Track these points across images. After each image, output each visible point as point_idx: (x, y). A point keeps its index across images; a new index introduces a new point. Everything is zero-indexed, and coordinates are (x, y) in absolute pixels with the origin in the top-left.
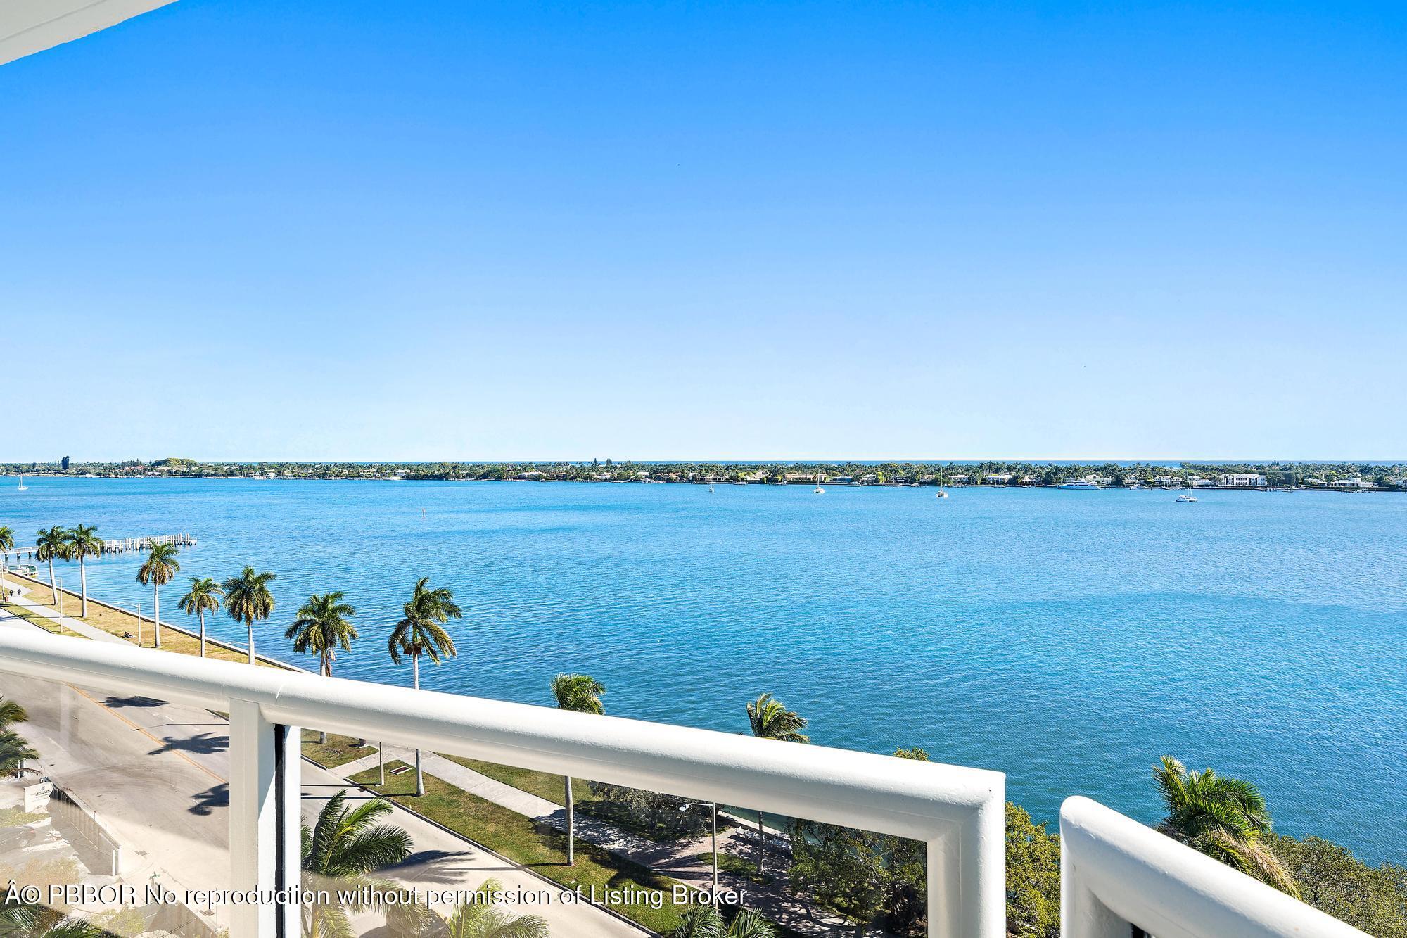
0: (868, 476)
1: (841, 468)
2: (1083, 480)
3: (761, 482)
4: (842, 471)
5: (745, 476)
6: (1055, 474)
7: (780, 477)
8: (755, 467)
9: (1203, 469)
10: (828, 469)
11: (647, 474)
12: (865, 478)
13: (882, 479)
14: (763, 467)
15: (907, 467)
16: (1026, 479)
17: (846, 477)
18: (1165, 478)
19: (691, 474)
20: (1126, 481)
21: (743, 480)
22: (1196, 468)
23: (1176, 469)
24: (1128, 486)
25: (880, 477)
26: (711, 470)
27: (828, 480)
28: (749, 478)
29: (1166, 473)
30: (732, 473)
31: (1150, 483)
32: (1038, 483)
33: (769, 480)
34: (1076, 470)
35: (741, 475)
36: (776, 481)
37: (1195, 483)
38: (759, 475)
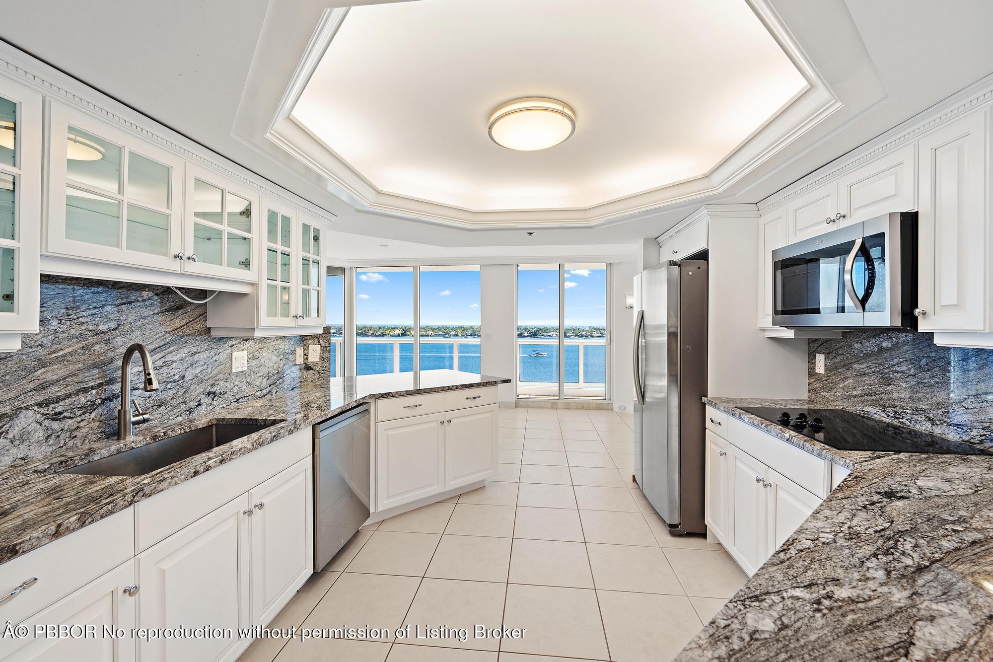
0: (453, 332)
1: (439, 329)
2: (550, 334)
3: (398, 335)
4: (440, 330)
5: (390, 332)
6: (538, 331)
7: (408, 333)
8: (395, 328)
9: (598, 329)
10: (433, 329)
11: (335, 331)
12: (451, 334)
13: (460, 334)
14: (399, 328)
15: (472, 328)
16: (526, 334)
17: (442, 333)
18: (584, 333)
19: (360, 332)
20: (568, 334)
21: (388, 335)
22: (595, 329)
23: (587, 329)
24: (569, 337)
25: (459, 333)
26: (370, 329)
27: (433, 334)
28: (391, 334)
29: (583, 331)
30: (382, 331)
31: (578, 335)
32: (531, 336)
33: (402, 334)
34: (547, 330)
35: (388, 332)
36: (406, 335)
37: (595, 335)
38: (397, 332)
